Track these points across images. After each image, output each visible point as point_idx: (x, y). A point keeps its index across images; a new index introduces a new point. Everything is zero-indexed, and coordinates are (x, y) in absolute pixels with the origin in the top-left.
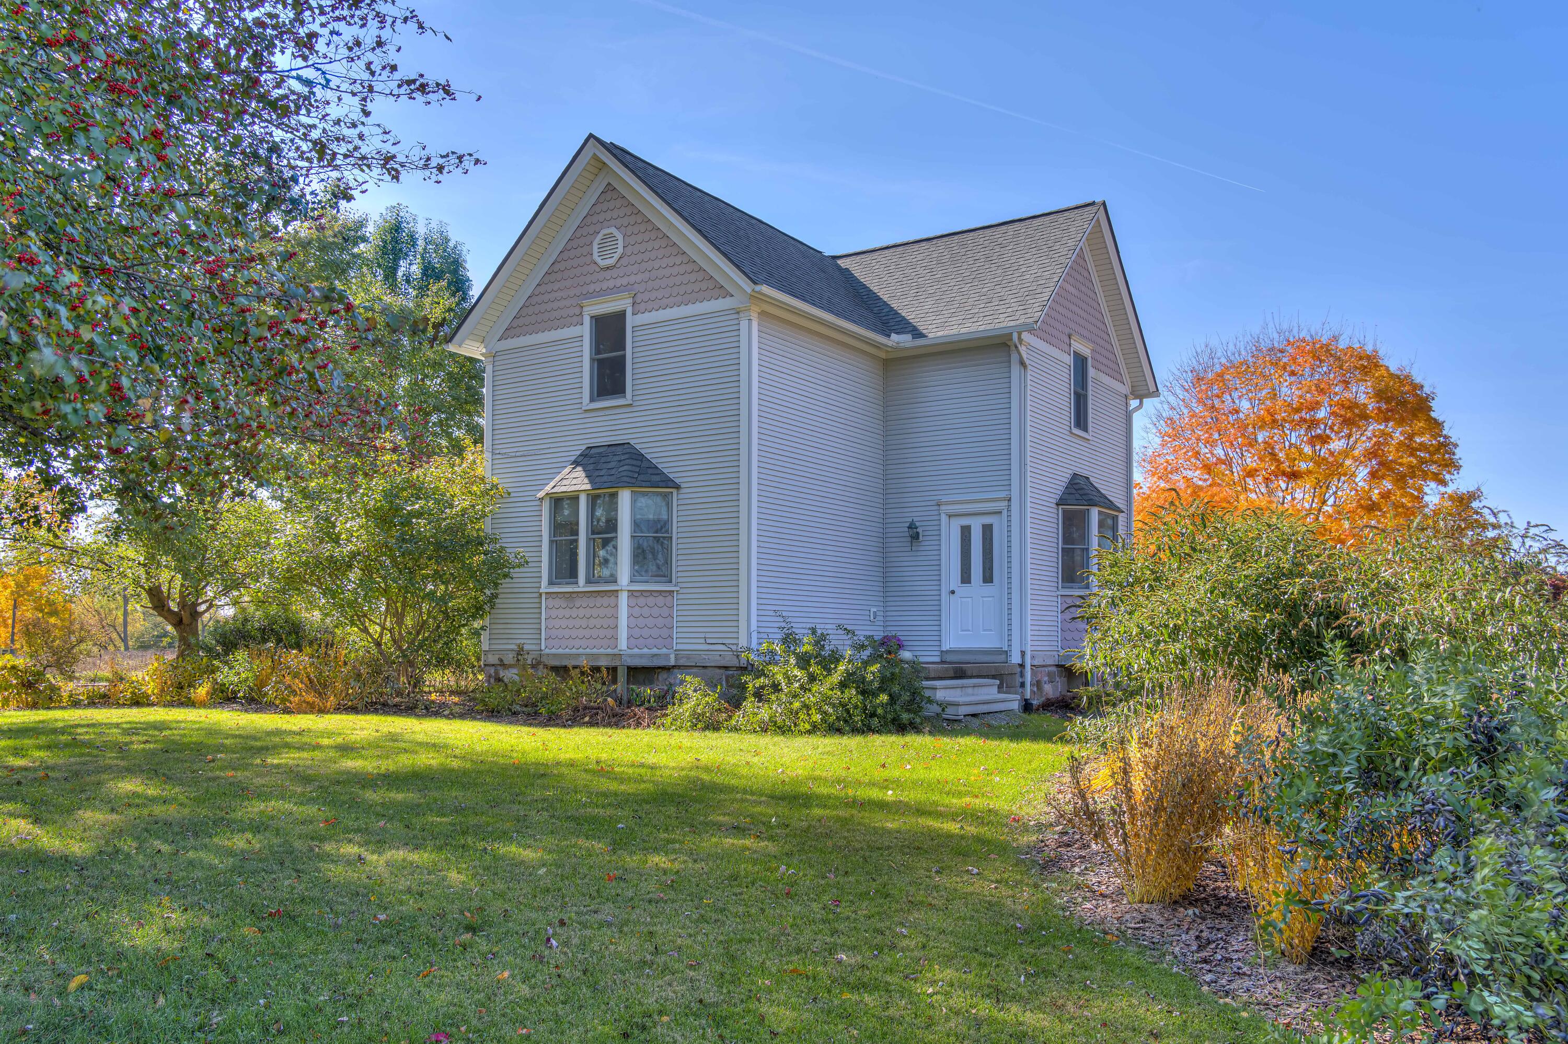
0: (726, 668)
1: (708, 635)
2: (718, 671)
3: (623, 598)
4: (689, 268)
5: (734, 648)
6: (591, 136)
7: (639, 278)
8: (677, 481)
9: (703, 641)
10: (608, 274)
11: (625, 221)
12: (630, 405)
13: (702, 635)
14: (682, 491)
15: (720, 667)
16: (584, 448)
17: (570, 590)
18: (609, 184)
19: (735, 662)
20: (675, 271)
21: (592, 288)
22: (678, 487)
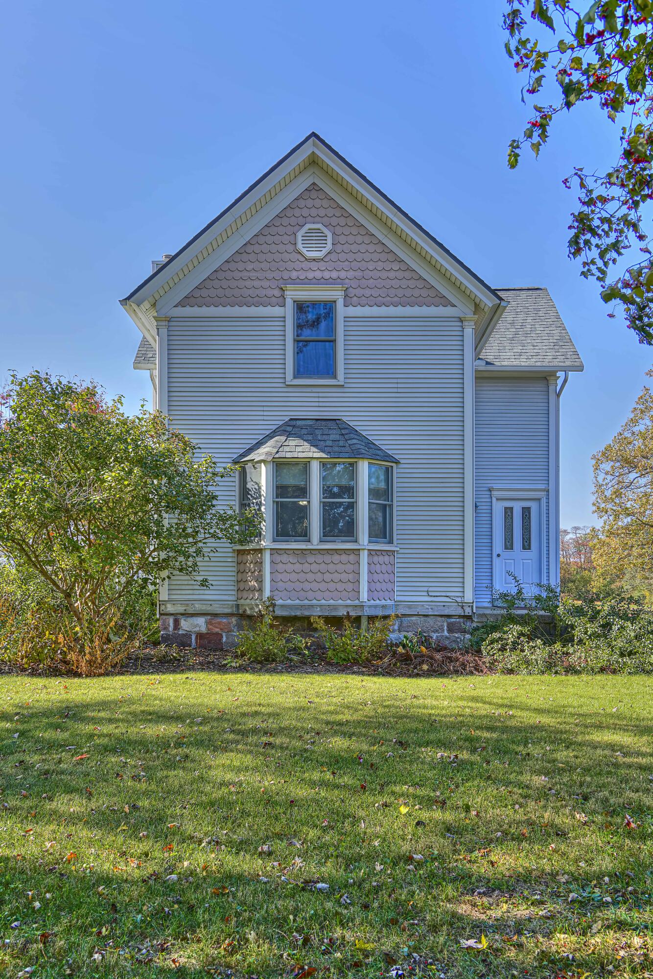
0: (449, 616)
1: (431, 589)
2: (439, 619)
3: (364, 557)
4: (408, 274)
5: (459, 600)
6: (314, 135)
7: (351, 274)
8: (397, 457)
9: (426, 594)
10: (314, 265)
11: (334, 221)
12: (342, 386)
13: (426, 589)
14: (401, 466)
15: (441, 616)
16: (287, 419)
17: (304, 547)
18: (314, 184)
19: (460, 612)
20: (392, 275)
21: (294, 275)
22: (397, 462)
